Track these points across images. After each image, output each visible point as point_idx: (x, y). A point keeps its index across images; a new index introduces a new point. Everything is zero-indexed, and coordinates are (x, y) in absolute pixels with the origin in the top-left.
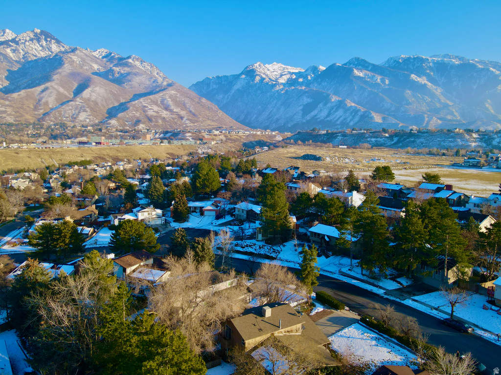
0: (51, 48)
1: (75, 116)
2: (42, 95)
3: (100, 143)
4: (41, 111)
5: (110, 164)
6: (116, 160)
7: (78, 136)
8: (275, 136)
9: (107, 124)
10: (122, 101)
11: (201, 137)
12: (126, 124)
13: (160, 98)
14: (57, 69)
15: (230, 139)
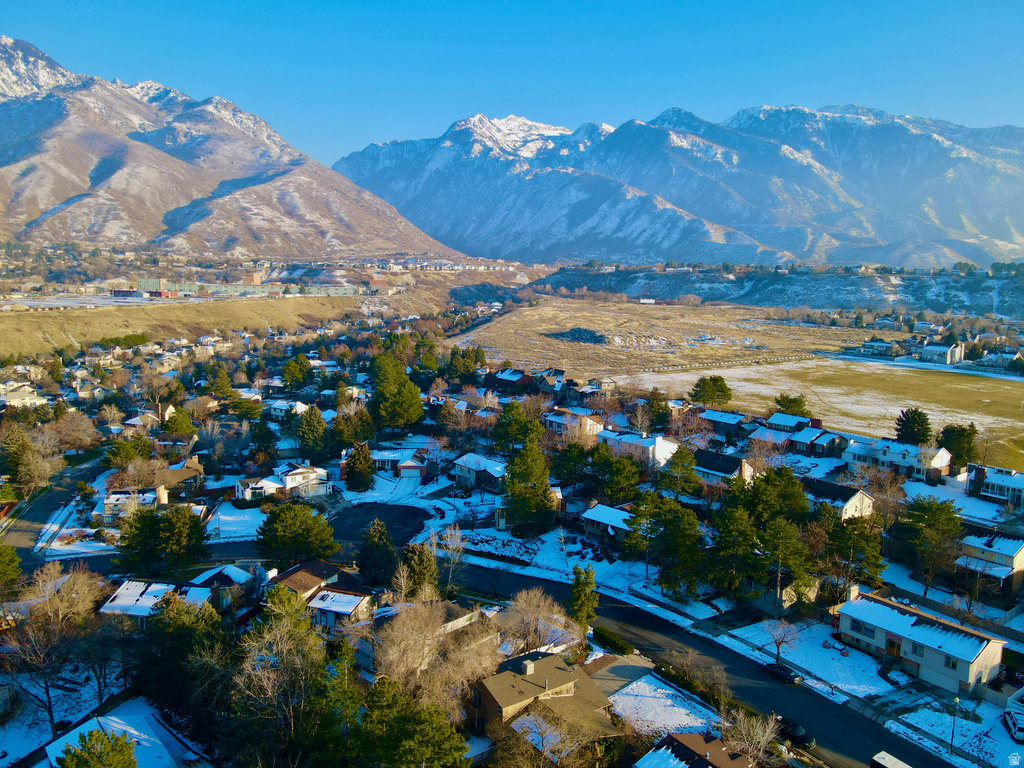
0: (37, 77)
1: (96, 229)
2: (22, 183)
3: (159, 294)
4: (22, 217)
5: (185, 342)
6: (198, 333)
7: (109, 275)
8: (514, 275)
9: (166, 246)
10: (195, 197)
11: (366, 279)
12: (206, 246)
13: (277, 192)
14: (53, 125)
15: (424, 282)
